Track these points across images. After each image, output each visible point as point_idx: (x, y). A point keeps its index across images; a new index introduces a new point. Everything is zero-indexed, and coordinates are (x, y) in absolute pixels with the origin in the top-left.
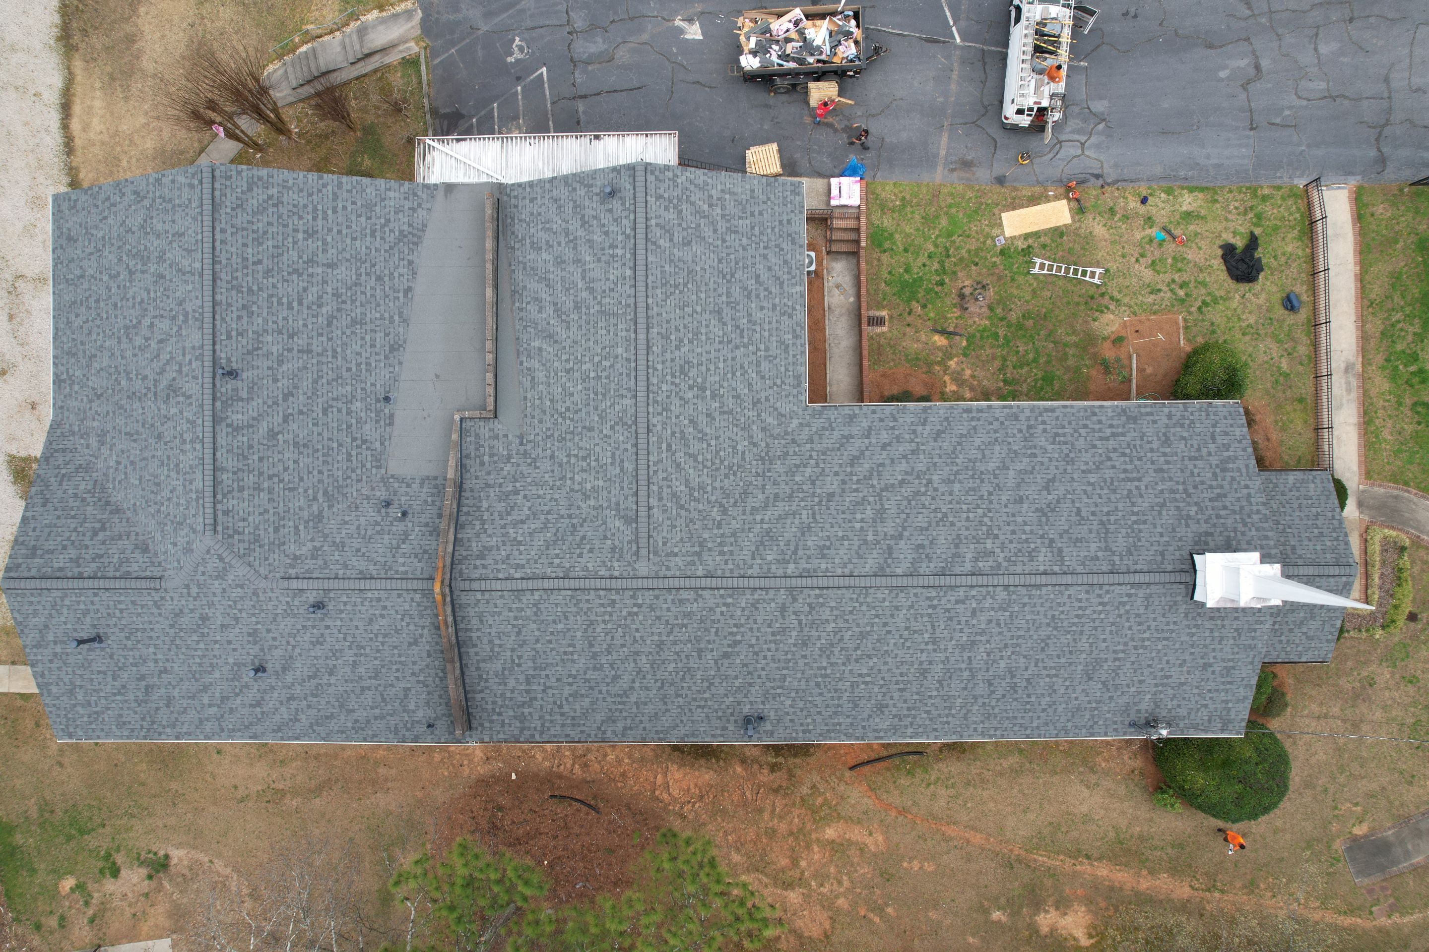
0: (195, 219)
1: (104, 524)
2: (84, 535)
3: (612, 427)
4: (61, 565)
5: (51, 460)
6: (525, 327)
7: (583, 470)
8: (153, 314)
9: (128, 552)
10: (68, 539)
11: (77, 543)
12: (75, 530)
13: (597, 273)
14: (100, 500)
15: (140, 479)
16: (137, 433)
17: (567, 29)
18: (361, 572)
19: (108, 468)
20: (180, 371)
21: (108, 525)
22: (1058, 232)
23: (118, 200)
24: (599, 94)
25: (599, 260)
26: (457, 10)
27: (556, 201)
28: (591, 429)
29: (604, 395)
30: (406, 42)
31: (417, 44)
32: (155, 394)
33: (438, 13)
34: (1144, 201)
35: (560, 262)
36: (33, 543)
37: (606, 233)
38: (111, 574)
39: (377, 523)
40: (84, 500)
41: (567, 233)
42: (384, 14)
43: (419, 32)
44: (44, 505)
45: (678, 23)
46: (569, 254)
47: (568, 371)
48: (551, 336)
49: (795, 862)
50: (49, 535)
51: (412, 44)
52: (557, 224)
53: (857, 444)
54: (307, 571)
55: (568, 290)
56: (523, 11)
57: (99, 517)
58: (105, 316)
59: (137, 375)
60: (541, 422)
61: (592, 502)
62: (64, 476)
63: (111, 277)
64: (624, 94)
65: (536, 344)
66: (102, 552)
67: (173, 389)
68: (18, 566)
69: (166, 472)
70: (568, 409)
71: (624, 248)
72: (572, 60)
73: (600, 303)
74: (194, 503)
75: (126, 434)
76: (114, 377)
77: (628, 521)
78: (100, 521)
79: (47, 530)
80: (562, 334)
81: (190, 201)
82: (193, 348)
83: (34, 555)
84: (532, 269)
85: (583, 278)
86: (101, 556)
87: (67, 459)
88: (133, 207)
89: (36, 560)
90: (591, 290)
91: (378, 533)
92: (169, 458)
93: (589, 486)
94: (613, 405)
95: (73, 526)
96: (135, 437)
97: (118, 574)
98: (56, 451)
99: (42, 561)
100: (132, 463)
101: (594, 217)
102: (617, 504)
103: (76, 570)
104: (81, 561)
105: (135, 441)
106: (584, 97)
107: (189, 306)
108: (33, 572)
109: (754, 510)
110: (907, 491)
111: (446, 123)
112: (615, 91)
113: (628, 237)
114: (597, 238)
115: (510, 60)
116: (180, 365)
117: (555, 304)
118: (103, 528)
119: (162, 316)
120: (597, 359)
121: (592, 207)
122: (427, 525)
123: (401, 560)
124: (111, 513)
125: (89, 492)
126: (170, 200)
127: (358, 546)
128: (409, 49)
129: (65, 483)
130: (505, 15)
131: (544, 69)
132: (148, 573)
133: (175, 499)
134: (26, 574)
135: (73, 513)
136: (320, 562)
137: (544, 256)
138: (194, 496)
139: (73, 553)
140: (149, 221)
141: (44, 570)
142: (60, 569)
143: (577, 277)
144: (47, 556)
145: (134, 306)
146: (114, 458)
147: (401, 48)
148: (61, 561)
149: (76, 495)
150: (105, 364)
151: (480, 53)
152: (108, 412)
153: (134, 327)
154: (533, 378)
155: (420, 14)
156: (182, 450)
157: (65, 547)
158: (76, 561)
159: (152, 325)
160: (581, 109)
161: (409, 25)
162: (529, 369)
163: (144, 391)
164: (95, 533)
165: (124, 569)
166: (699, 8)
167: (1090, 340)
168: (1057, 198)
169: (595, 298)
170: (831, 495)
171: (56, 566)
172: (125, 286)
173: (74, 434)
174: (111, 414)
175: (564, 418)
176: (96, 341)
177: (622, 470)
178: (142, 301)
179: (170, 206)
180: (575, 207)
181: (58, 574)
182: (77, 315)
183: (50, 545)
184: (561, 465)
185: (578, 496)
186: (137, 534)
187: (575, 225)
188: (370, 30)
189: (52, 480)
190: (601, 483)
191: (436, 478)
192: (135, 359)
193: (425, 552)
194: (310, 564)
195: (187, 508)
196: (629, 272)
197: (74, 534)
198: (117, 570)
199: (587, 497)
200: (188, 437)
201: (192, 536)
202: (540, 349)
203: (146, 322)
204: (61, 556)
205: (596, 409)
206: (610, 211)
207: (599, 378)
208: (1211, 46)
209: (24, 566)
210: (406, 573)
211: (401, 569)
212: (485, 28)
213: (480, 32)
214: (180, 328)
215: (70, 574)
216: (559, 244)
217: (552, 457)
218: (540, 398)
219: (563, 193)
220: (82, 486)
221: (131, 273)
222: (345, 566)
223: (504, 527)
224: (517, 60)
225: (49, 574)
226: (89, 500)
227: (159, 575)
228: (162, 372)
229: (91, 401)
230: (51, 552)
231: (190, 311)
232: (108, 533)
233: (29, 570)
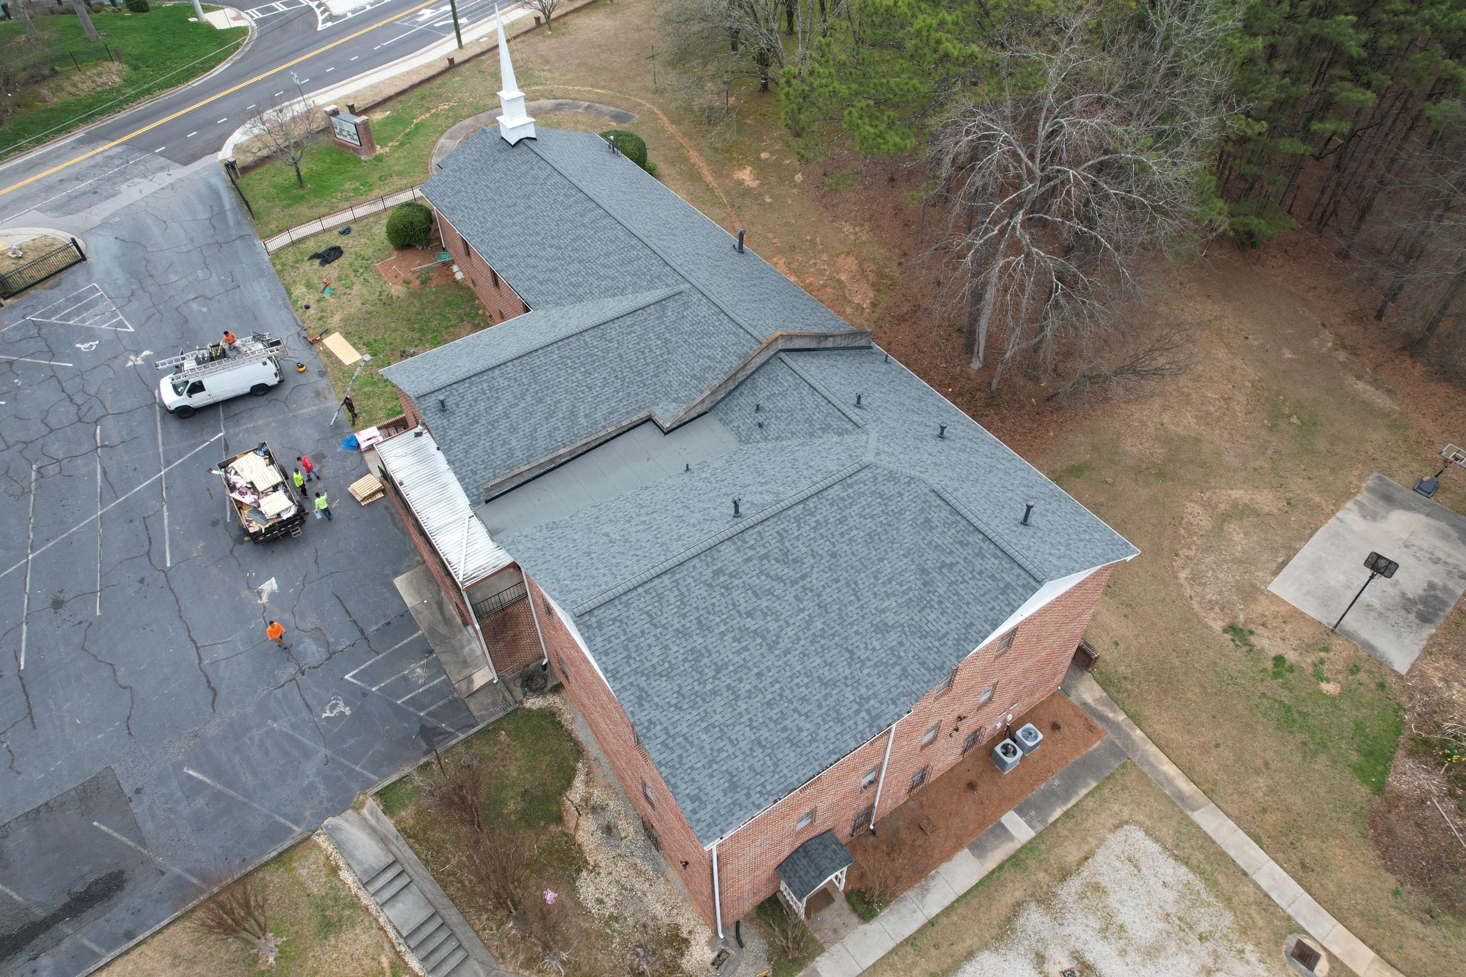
0: (627, 605)
1: (940, 568)
2: (960, 571)
3: (610, 341)
4: (993, 560)
5: (939, 665)
6: (576, 435)
7: (651, 351)
8: (739, 619)
9: (939, 530)
10: (973, 578)
11: (970, 569)
12: (964, 581)
13: (508, 396)
14: (929, 592)
15: (881, 560)
16: (848, 585)
17: (300, 677)
18: (813, 395)
19: (899, 605)
20: (766, 556)
21: (938, 565)
22: (347, 335)
23: (659, 728)
24: (355, 622)
25: (498, 398)
26: (312, 787)
27: (467, 452)
28: (620, 355)
29: (592, 355)
30: (365, 819)
31: (362, 804)
32: (803, 577)
33: (321, 803)
34: (307, 307)
35: (513, 429)
36: (1001, 597)
37: (476, 401)
38: (964, 522)
39: (777, 418)
40: (940, 603)
41: (488, 433)
42: (341, 863)
43: (349, 811)
44: (972, 624)
45: (265, 599)
46: (504, 424)
47: (590, 389)
48: (572, 412)
49: (824, 286)
50: (985, 594)
51: (365, 811)
52: (484, 443)
53: (541, 277)
54: (841, 420)
55: (531, 413)
56: (293, 726)
57: (939, 578)
58: (777, 686)
59: (802, 610)
60: (637, 394)
61: (668, 335)
62: (939, 639)
63: (737, 698)
64: (347, 605)
65: (583, 421)
66: (957, 546)
67: (785, 558)
68: (1024, 586)
69: (855, 532)
70: (616, 378)
71: (480, 383)
72: (329, 658)
73: (529, 385)
74: (856, 487)
75: (859, 600)
76: (823, 642)
77: (664, 309)
78: (941, 573)
79: (983, 599)
80: (565, 405)
81: (614, 620)
82: (738, 550)
83: (1008, 585)
84: (529, 450)
85: (517, 405)
86: (960, 542)
87: (926, 653)
88: (656, 700)
89: (1008, 580)
90: (523, 396)
91: (782, 411)
92: (842, 535)
93: (659, 342)
94: (595, 347)
95: (962, 587)
96: (853, 586)
97: (959, 518)
98: (929, 669)
99: (1004, 575)
100: (876, 578)
101: (467, 415)
102: (658, 318)
103: (984, 546)
104: (976, 551)
105: (856, 583)
106: (362, 631)
107: (708, 574)
108: (1017, 571)
109: (613, 279)
110: (555, 242)
111: (435, 739)
112: (347, 611)
113: (471, 384)
114: (482, 406)
115: (348, 711)
116: (762, 558)
117: (547, 419)
118: (944, 564)
119: (734, 604)
120: (570, 371)
121: (459, 420)
122: (754, 394)
123: (786, 384)
124: (930, 573)
125: (932, 606)
126: (626, 648)
127: (800, 413)
128: (372, 812)
129: (943, 631)
130: (304, 740)
131: (346, 677)
132: (939, 501)
133: (867, 511)
134: (1023, 573)
135: (955, 598)
136: (829, 419)
137: (514, 444)
138: (850, 491)
139: (978, 562)
140: (659, 669)
141: (1007, 566)
142: (995, 556)
143: (517, 410)
144: (998, 576)
145: (745, 649)
146: (887, 603)
147: (373, 822)
148: (991, 563)
149: (943, 613)
150: (819, 661)
151: (351, 742)
152: (857, 633)
153: (763, 637)
154: (610, 413)
155: (329, 821)
156: (826, 521)
157: (981, 573)
158: (980, 554)
159: (749, 614)
160: (375, 628)
161: (345, 825)
162: (605, 419)
163: (810, 594)
164: (952, 565)
165: (952, 518)
166: (245, 593)
167: (412, 294)
168: (323, 345)
169: (527, 390)
170: (580, 262)
171: (996, 562)
172: (735, 672)
173: (904, 670)
174: (855, 628)
175: (624, 378)
176: (806, 686)
177: (634, 324)
178: (735, 639)
179: (631, 645)
180: (465, 434)
181: (999, 553)
182: (800, 730)
183: (989, 584)
184: (658, 367)
185: (669, 346)
186: (924, 539)
187: (480, 428)
188: (366, 866)
189: (949, 643)
190: (651, 335)
191: (721, 420)
192: (791, 621)
193: (770, 379)
194: (835, 423)
195: (864, 493)
196: (497, 372)
197: (966, 578)
198: (958, 522)
199: (666, 341)
200: (812, 521)
201: (880, 479)
202: (586, 416)
203: (749, 623)
204: (988, 567)
205: (604, 358)
206: (457, 405)
207: (582, 364)
208: (187, 321)
209: (1020, 583)
210: (791, 375)
211: (791, 379)
212: (323, 751)
213: (329, 753)
214: (731, 575)
215: (992, 546)
216: (499, 435)
217: (656, 376)
218: (621, 401)
219: (458, 448)
220: (933, 616)
221: (718, 670)
222: (818, 406)
223: (720, 362)
224: (346, 704)
225: (1006, 560)
226: (936, 599)
227: (931, 494)
228: (779, 579)
229: (861, 661)
230: (993, 577)
231: (710, 570)
232: (943, 558)
233: (1019, 575)
